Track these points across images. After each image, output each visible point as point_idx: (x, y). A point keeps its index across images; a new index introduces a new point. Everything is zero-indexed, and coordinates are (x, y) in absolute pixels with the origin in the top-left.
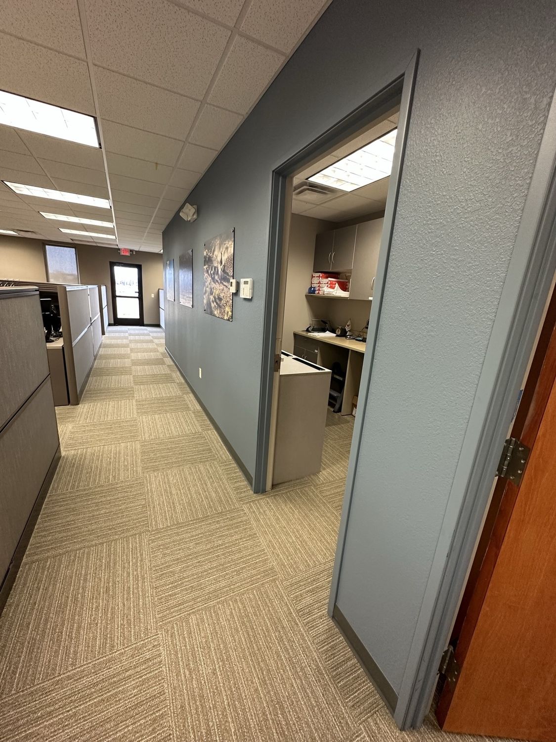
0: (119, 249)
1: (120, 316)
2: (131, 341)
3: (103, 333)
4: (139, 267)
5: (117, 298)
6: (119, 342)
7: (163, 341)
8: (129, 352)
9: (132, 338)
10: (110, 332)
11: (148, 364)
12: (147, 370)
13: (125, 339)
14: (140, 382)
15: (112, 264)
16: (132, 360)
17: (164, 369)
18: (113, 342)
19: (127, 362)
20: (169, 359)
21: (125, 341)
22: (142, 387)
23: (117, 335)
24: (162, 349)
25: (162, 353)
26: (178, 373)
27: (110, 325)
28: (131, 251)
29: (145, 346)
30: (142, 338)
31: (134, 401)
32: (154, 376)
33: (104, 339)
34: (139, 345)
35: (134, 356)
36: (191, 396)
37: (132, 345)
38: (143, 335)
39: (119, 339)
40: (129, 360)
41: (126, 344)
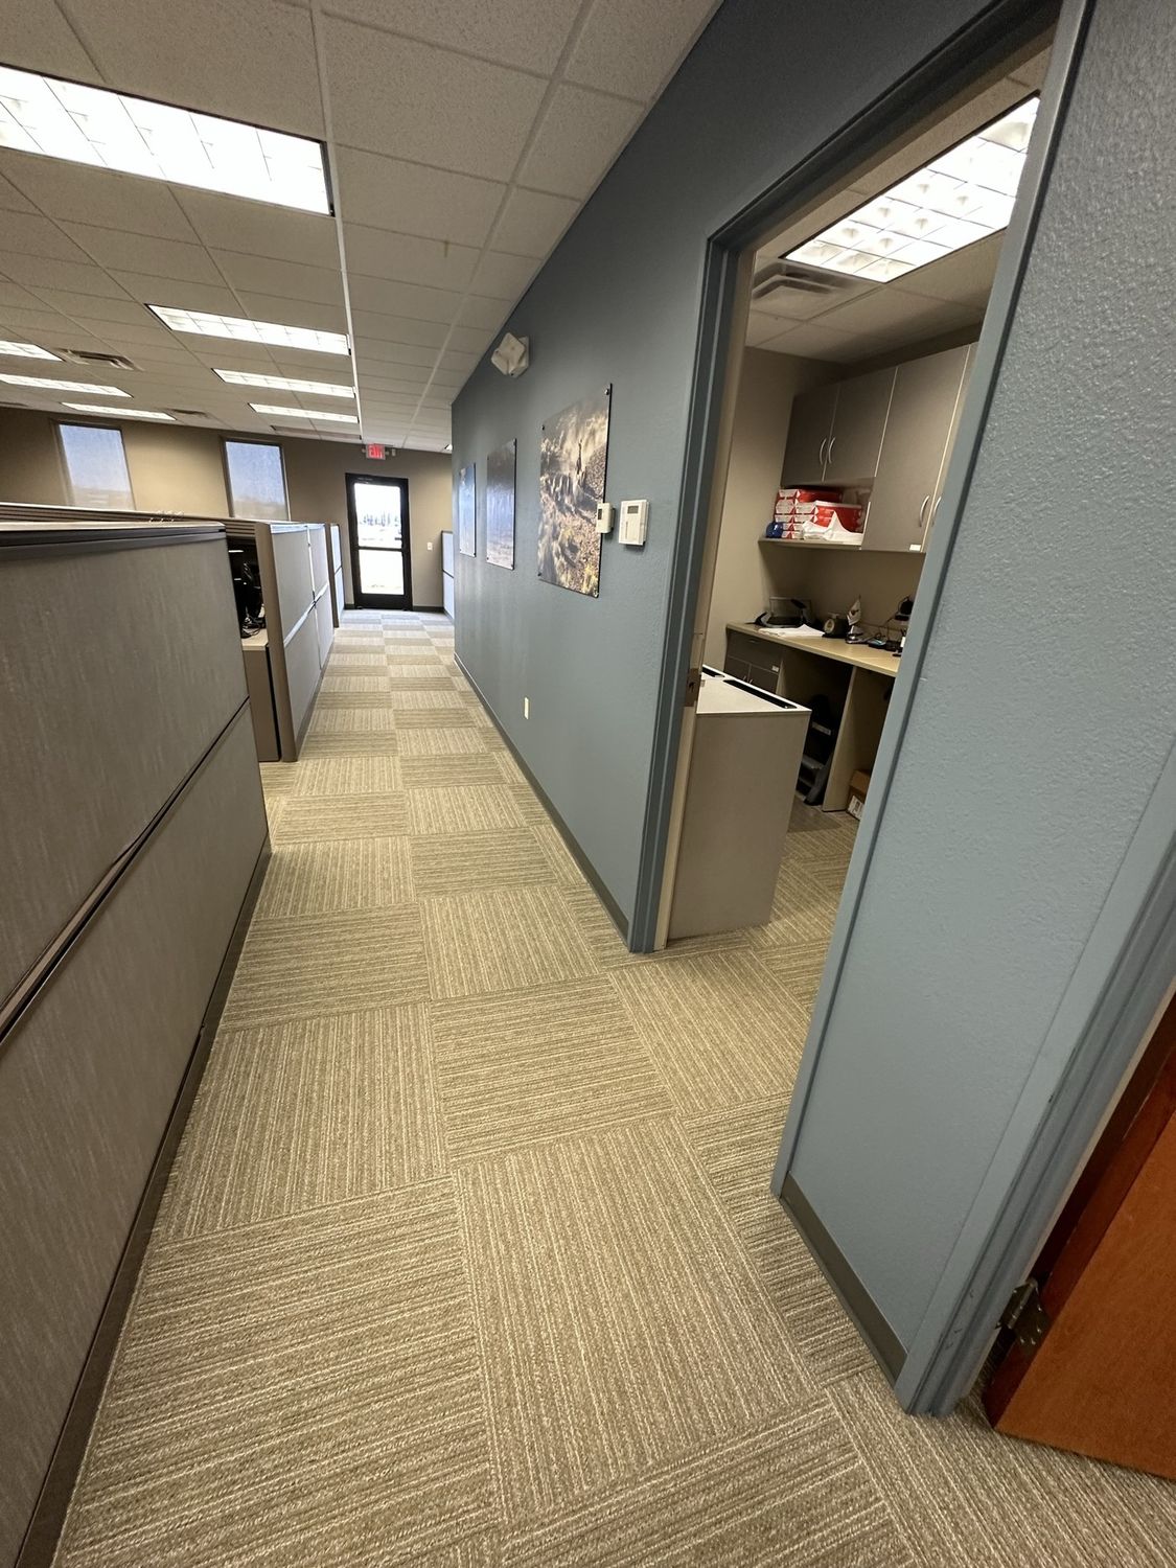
0: (363, 446)
1: (366, 589)
2: (388, 641)
3: (336, 625)
4: (404, 485)
5: (360, 551)
6: (365, 641)
7: (451, 642)
8: (385, 663)
9: (389, 634)
10: (347, 622)
11: (421, 688)
12: (419, 699)
13: (377, 636)
14: (407, 724)
15: (351, 479)
16: (391, 679)
17: (452, 699)
18: (354, 641)
19: (383, 683)
20: (463, 679)
21: (377, 641)
22: (411, 732)
23: (361, 627)
24: (449, 659)
25: (448, 668)
26: (481, 708)
27: (347, 607)
28: (388, 449)
29: (415, 650)
30: (409, 634)
31: (397, 758)
32: (433, 711)
33: (337, 636)
34: (403, 650)
35: (394, 671)
36: (507, 754)
37: (391, 649)
38: (411, 628)
39: (366, 636)
40: (386, 679)
41: (379, 646)
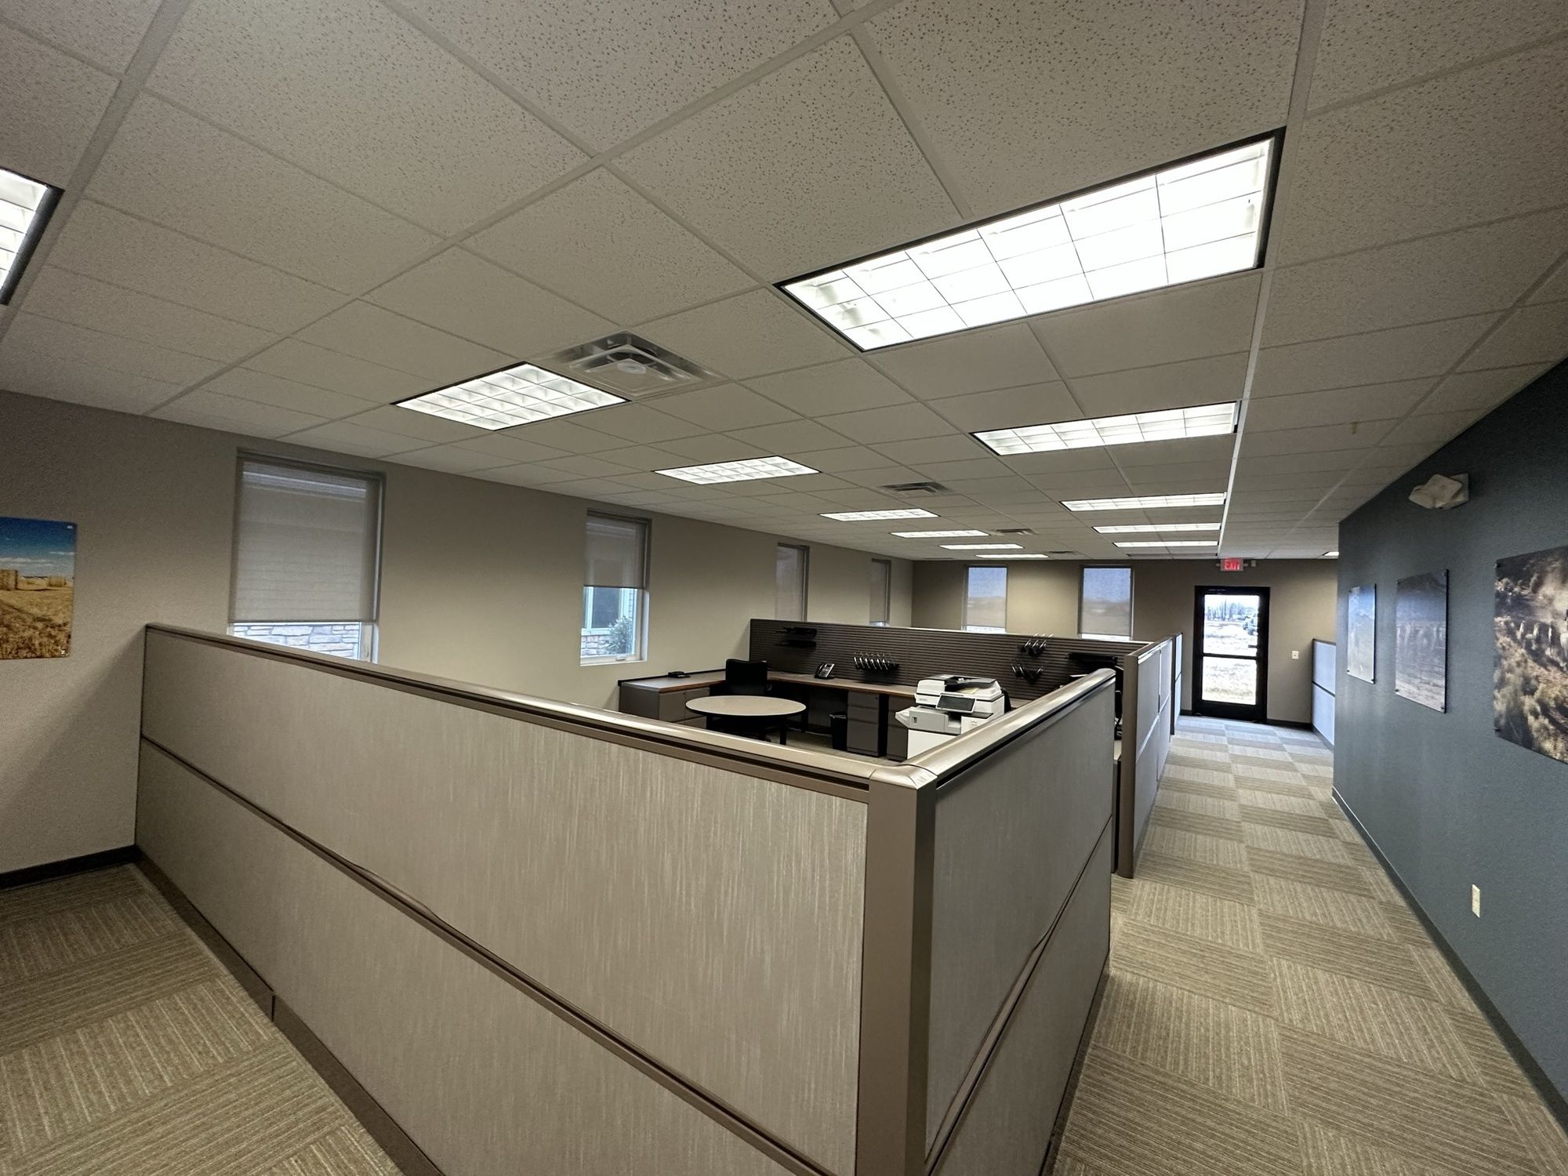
0: (1218, 561)
1: (1206, 696)
2: (1235, 758)
3: (1172, 733)
4: (1264, 594)
5: (1205, 658)
6: (1206, 755)
7: (1328, 772)
8: (1232, 784)
9: (1237, 750)
10: (1184, 729)
11: (1283, 826)
12: (1282, 840)
13: (1221, 751)
14: (1266, 868)
15: (1201, 592)
16: (1242, 807)
17: (1332, 850)
18: (1193, 753)
19: (1231, 810)
20: (1348, 824)
21: (1220, 757)
22: (1272, 881)
23: (1200, 737)
24: (1325, 794)
25: (1322, 804)
26: (1382, 873)
27: (1183, 713)
28: (1247, 561)
29: (1271, 775)
30: (1263, 754)
31: (1254, 912)
32: (1302, 860)
33: (1173, 745)
34: (1256, 772)
35: (1245, 796)
37: (1240, 769)
38: (1267, 746)
39: (1207, 749)
40: (1235, 805)
41: (1224, 763)
